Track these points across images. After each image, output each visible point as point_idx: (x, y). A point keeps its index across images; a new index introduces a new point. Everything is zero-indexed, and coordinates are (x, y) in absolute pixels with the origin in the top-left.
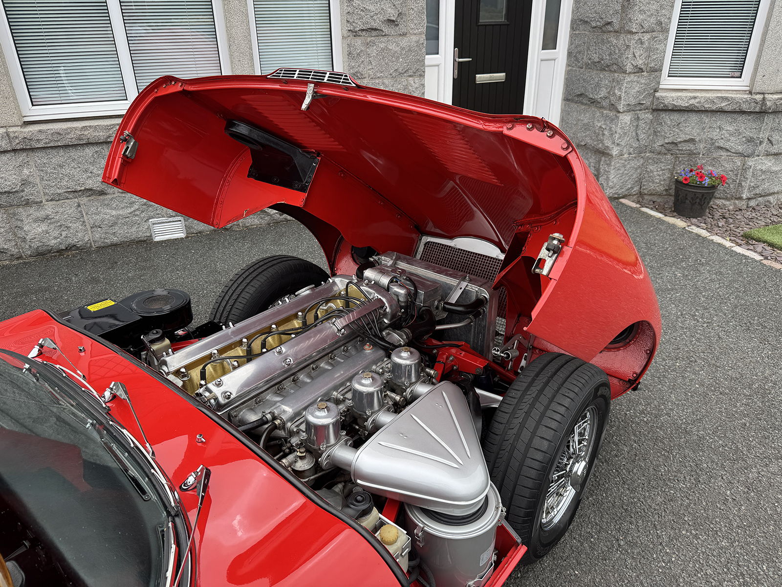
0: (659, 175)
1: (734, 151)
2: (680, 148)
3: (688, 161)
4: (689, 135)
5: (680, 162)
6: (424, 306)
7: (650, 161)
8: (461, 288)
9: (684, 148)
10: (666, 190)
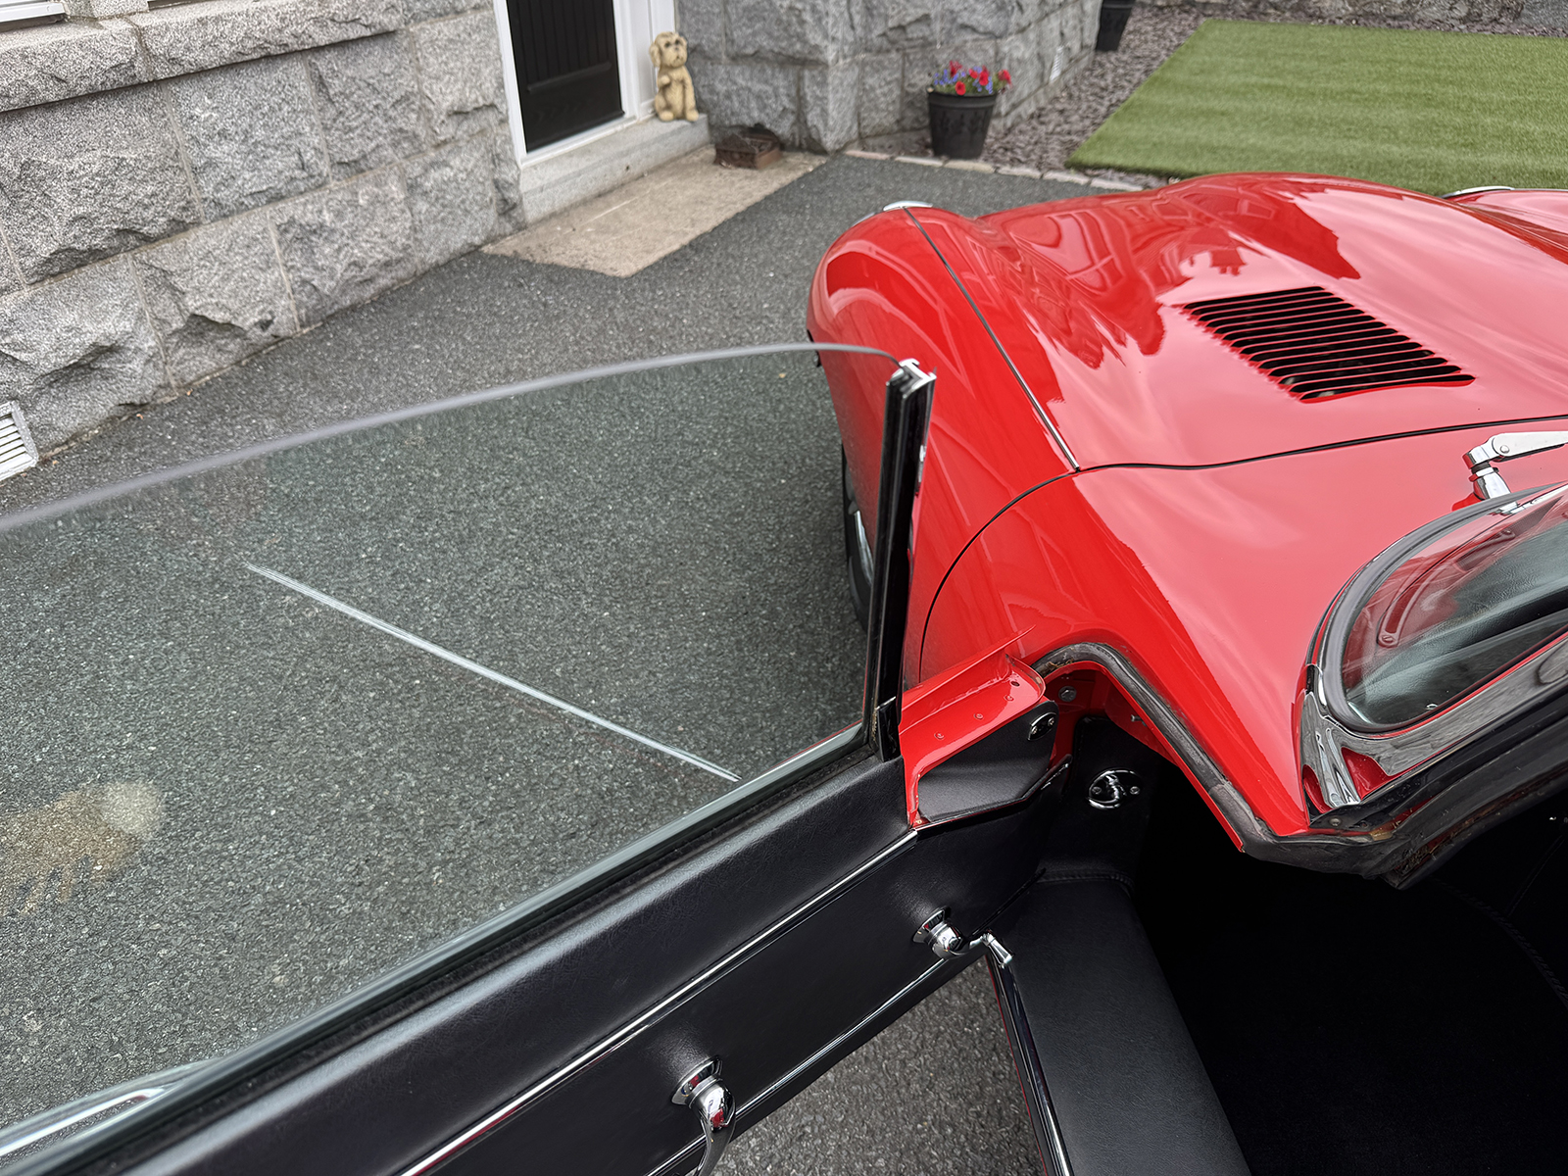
0: (885, 95)
1: (981, 29)
2: (910, 36)
3: (922, 59)
4: (920, 7)
5: (911, 64)
7: (868, 69)
9: (915, 35)
10: (898, 122)
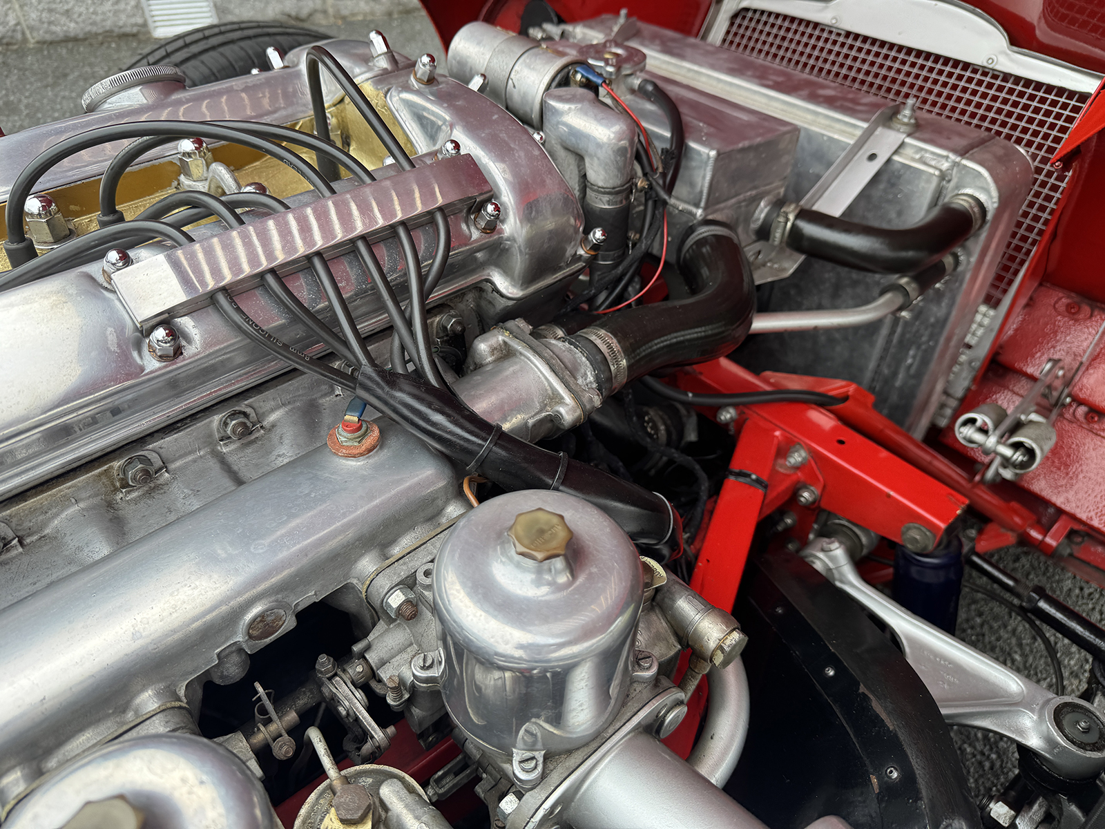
6: (706, 222)
8: (872, 157)
